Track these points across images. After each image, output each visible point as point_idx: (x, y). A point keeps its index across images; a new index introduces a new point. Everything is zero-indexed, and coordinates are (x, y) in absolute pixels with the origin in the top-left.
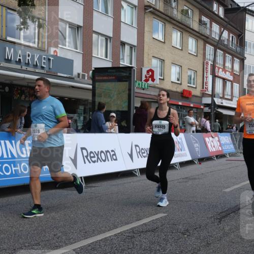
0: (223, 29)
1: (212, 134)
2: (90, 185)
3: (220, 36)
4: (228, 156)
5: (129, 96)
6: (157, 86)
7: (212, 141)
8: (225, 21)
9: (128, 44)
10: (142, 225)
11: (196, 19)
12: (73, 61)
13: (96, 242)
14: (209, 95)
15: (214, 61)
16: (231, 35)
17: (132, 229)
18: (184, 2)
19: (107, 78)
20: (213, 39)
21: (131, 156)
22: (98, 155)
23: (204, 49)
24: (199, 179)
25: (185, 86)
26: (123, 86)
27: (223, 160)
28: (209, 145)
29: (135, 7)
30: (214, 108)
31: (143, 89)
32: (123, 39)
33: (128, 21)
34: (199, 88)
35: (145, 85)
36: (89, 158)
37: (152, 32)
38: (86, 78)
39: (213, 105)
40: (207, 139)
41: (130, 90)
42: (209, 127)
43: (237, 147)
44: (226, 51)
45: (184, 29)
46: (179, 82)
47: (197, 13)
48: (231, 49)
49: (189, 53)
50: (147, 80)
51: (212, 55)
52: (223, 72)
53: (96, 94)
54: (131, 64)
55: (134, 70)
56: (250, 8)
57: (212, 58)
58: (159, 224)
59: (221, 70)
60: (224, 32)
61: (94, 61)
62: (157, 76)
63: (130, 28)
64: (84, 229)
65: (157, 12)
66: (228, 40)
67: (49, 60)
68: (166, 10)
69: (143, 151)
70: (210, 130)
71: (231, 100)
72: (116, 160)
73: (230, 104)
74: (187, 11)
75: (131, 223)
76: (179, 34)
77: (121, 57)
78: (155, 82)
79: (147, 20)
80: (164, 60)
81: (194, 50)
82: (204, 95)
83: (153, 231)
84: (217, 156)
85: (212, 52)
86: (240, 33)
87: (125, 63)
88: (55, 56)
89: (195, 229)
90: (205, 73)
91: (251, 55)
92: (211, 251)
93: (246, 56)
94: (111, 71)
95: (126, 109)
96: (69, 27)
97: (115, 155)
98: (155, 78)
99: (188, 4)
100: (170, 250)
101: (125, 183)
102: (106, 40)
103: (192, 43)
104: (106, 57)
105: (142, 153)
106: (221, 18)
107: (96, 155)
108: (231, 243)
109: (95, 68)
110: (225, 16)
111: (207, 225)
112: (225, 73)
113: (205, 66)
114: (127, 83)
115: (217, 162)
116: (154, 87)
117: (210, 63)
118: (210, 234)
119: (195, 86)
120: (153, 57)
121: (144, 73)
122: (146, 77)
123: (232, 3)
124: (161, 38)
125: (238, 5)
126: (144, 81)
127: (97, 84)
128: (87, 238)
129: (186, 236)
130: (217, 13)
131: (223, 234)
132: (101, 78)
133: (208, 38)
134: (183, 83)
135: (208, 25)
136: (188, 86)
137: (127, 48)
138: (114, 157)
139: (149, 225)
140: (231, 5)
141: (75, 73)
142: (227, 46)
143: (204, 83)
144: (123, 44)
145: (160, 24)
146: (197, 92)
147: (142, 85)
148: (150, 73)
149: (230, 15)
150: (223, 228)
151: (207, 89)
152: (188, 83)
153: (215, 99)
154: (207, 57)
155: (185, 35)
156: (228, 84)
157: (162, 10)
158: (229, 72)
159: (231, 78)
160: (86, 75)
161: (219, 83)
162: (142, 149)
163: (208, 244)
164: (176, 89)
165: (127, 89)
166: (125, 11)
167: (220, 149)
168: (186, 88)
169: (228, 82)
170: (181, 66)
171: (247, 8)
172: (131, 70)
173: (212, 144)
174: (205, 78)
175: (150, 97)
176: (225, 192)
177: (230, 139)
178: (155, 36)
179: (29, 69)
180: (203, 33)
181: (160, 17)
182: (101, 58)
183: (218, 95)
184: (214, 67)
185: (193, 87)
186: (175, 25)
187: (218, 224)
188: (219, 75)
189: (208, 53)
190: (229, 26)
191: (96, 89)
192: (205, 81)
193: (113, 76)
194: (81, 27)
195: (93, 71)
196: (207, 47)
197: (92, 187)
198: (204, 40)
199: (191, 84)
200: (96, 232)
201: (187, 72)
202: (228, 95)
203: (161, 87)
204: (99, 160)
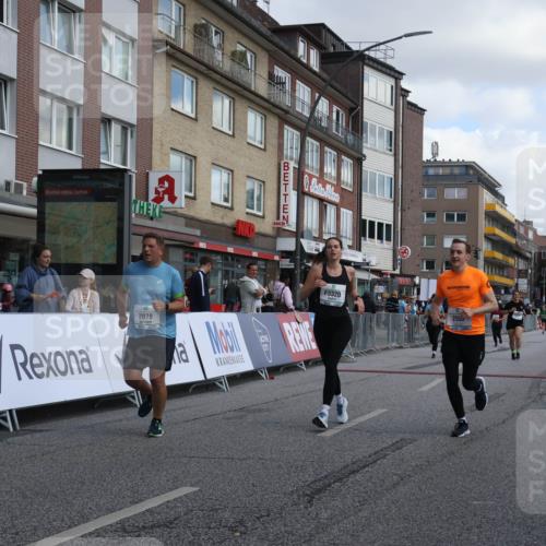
0: (317, 95)
1: (298, 314)
2: (31, 427)
3: (313, 109)
5: (120, 232)
6: (180, 211)
7: (297, 331)
8: (323, 80)
9: (118, 121)
10: (144, 513)
11: (263, 71)
14: (290, 233)
15: (301, 161)
16: (335, 108)
17: (122, 522)
18: (237, 36)
19: (70, 193)
20: (299, 116)
23: (281, 136)
24: (268, 410)
25: (240, 213)
26: (106, 210)
28: (291, 339)
29: (133, 40)
30: (301, 260)
31: (152, 219)
32: (108, 110)
33: (117, 71)
34: (271, 218)
35: (154, 210)
36: (28, 367)
37: (169, 98)
38: (25, 193)
39: (298, 255)
40: (286, 326)
41: (121, 219)
42: (290, 301)
44: (325, 140)
45: (239, 92)
46: (229, 205)
47: (264, 59)
48: (335, 138)
49: (249, 144)
50: (158, 200)
51: (296, 149)
52: (320, 185)
53: (47, 228)
54: (124, 163)
55: (130, 176)
56: (372, 54)
57: (296, 154)
58: (182, 510)
59: (314, 180)
60: (320, 102)
61: (41, 152)
62: (181, 191)
63: (123, 86)
64: (14, 526)
65: (179, 55)
66: (330, 118)
68: (199, 51)
70: (292, 307)
72: (90, 371)
74: (243, 55)
75: (120, 509)
76: (227, 102)
77: (103, 149)
78: (177, 204)
80: (195, 157)
81: (258, 137)
82: (280, 232)
83: (168, 524)
84: (307, 362)
85: (296, 143)
86: (353, 106)
87: (111, 160)
89: (258, 519)
90: (283, 187)
91: (376, 151)
93: (365, 152)
94: (79, 177)
95: (112, 260)
97: (88, 360)
98: (176, 194)
99: (244, 41)
101: (108, 422)
102: (70, 109)
103: (254, 122)
104: (70, 147)
106: (314, 73)
107: (44, 362)
109: (44, 171)
110: (321, 68)
111: (283, 508)
112: (324, 187)
113: (282, 172)
114: (115, 204)
115: (306, 374)
116: (175, 214)
117: (293, 165)
118: (289, 529)
119: (261, 214)
120: (172, 149)
121: (153, 183)
122: (157, 192)
123: (336, 42)
124: (188, 109)
125: (347, 47)
126: (154, 200)
127: (49, 206)
129: (238, 534)
130: (305, 61)
131: (317, 527)
132: (57, 193)
133: (287, 112)
134: (235, 206)
135: (288, 86)
136: (247, 213)
137: (115, 129)
138: (85, 365)
139: (159, 514)
140: (334, 47)
142: (326, 131)
143: (280, 208)
144: (107, 121)
145: (186, 80)
146: (265, 227)
147: (148, 209)
148: (166, 185)
149: (332, 66)
150: (317, 514)
151: (286, 219)
152: (248, 207)
153: (304, 242)
154: (285, 152)
155: (241, 104)
156: (331, 210)
157: (190, 50)
158: (332, 185)
159: (336, 198)
160: (25, 185)
161: (311, 208)
164: (222, 218)
165: (115, 218)
166: (111, 49)
167: (314, 347)
168: (244, 218)
169: (329, 206)
170: (232, 171)
171: (367, 53)
172: (123, 177)
173: (297, 335)
174: (282, 197)
175: (165, 234)
176: (324, 438)
178: (177, 106)
180: (277, 103)
181: (187, 65)
182: (58, 150)
183: (310, 232)
184: (300, 173)
185: (258, 216)
186: (218, 83)
187: (306, 508)
188: (312, 191)
189: (287, 144)
190: (329, 87)
191: (46, 216)
192: (282, 203)
193: (84, 189)
194: (12, 80)
195: (39, 176)
196: (285, 132)
197: (35, 431)
198: (280, 117)
199: (253, 208)
200: (40, 532)
201: (245, 184)
202: (329, 233)
203: (191, 214)
204: (51, 373)
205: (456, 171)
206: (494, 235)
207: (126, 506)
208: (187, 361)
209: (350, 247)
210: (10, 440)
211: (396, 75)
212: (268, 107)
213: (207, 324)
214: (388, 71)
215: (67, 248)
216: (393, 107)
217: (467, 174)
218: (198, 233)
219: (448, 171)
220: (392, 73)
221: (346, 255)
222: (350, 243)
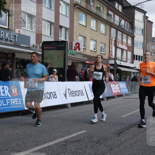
0: (121, 19)
1: (115, 82)
3: (120, 23)
4: (124, 96)
5: (65, 59)
6: (81, 53)
7: (115, 87)
8: (123, 14)
9: (64, 27)
10: (72, 138)
11: (105, 12)
12: (30, 37)
13: (43, 148)
14: (113, 59)
15: (116, 38)
16: (126, 22)
17: (66, 140)
18: (98, 2)
19: (51, 48)
20: (116, 25)
21: (65, 95)
22: (45, 95)
23: (110, 31)
24: (107, 109)
25: (99, 53)
26: (61, 52)
27: (121, 98)
28: (113, 89)
29: (68, 4)
30: (116, 66)
31: (73, 55)
32: (61, 24)
33: (64, 13)
34: (107, 54)
35: (74, 52)
37: (78, 20)
38: (38, 48)
39: (115, 65)
40: (112, 85)
41: (65, 55)
42: (113, 78)
43: (130, 90)
44: (123, 32)
45: (98, 18)
46: (95, 51)
47: (106, 9)
48: (126, 31)
49: (101, 33)
50: (75, 49)
53: (44, 57)
54: (66, 39)
55: (68, 43)
56: (137, 6)
57: (115, 36)
58: (82, 137)
59: (120, 43)
60: (122, 21)
61: (43, 37)
62: (82, 47)
63: (65, 18)
64: (36, 140)
65: (81, 8)
66: (124, 25)
67: (15, 36)
68: (87, 7)
69: (73, 93)
70: (113, 80)
71: (126, 62)
72: (56, 98)
73: (126, 64)
74: (100, 8)
75: (65, 136)
76: (95, 21)
77: (60, 35)
78: (80, 51)
79: (75, 12)
80: (86, 37)
81: (104, 31)
82: (110, 58)
83: (78, 141)
84: (117, 96)
85: (115, 33)
86: (131, 21)
87: (62, 38)
88: (19, 34)
89: (104, 140)
90: (111, 45)
91: (138, 35)
92: (113, 153)
93: (135, 35)
94: (53, 43)
95: (62, 67)
96: (28, 16)
97: (55, 95)
98: (80, 48)
99: (100, 4)
100: (88, 153)
101: (62, 112)
102: (51, 24)
103: (103, 27)
104: (51, 35)
105: (72, 94)
106: (120, 12)
108: (125, 148)
109: (44, 42)
110: (122, 11)
111: (111, 137)
112: (123, 45)
113: (111, 41)
114: (64, 51)
115: (117, 99)
116: (80, 54)
117: (114, 39)
118: (113, 143)
119: (104, 53)
120: (79, 35)
121: (74, 45)
122: (75, 47)
123: (127, 3)
124: (84, 24)
125: (130, 5)
126: (74, 50)
127: (45, 51)
128: (38, 146)
129: (98, 144)
130: (118, 9)
131: (121, 143)
132: (47, 48)
133: (112, 24)
134: (97, 51)
135: (113, 16)
136: (101, 53)
137: (63, 29)
138: (55, 96)
139: (76, 138)
140: (126, 4)
141: (31, 44)
142: (123, 29)
143: (110, 52)
144: (61, 27)
145: (83, 15)
146: (106, 57)
147: (72, 52)
148: (78, 45)
149: (125, 10)
150: (121, 139)
151: (112, 55)
152: (101, 51)
153: (117, 61)
154: (112, 35)
155: (99, 22)
156: (125, 52)
157: (84, 7)
158: (125, 45)
159: (126, 48)
160: (38, 45)
161: (119, 51)
162: (72, 91)
163: (112, 149)
164: (93, 55)
165: (63, 54)
166: (62, 7)
167: (120, 91)
169: (124, 51)
170: (96, 41)
171: (136, 6)
172: (65, 43)
173: (115, 88)
174: (111, 49)
175: (77, 59)
176: (123, 118)
177: (125, 85)
178: (81, 23)
179: (2, 42)
180: (109, 21)
181: (84, 11)
182: (48, 36)
183: (119, 58)
184: (116, 42)
185: (104, 54)
186: (92, 16)
187: (118, 137)
188: (119, 46)
189: (112, 33)
190: (125, 17)
191: (44, 54)
192: (111, 50)
193: (54, 47)
194: (35, 16)
195: (42, 43)
196: (112, 29)
198: (110, 25)
200: (43, 142)
201: (100, 45)
202: (124, 59)
203: (84, 53)
204: (46, 98)
207: (67, 136)
208: (83, 95)
209: (130, 63)
211: (145, 12)
212: (107, 23)
213: (89, 85)
214: (142, 11)
215: (50, 63)
216: (143, 22)
218: (86, 59)
220: (143, 12)
221: (129, 65)
222: (130, 61)
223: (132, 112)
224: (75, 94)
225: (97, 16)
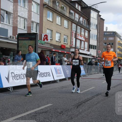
0: (80, 16)
2: (16, 91)
3: (79, 20)
4: (82, 76)
6: (49, 43)
8: (82, 13)
9: (35, 22)
10: (40, 110)
11: (68, 11)
12: (8, 30)
13: (18, 118)
14: (73, 48)
15: (76, 31)
16: (84, 19)
17: (36, 112)
18: (62, 3)
19: (25, 38)
20: (76, 21)
22: (19, 76)
23: (72, 26)
24: (68, 87)
25: (62, 43)
26: (32, 42)
29: (39, 4)
31: (42, 44)
32: (33, 19)
33: (35, 11)
34: (69, 44)
35: (43, 42)
36: (15, 77)
37: (46, 17)
38: (14, 38)
41: (36, 44)
43: (86, 72)
44: (82, 27)
45: (62, 16)
46: (60, 41)
47: (68, 8)
48: (84, 26)
49: (64, 27)
50: (44, 40)
51: (75, 28)
52: (80, 37)
53: (19, 46)
54: (37, 32)
55: (38, 35)
56: (93, 7)
57: (75, 30)
58: (49, 109)
59: (79, 36)
60: (81, 18)
61: (18, 30)
62: (49, 38)
63: (36, 15)
64: (12, 112)
65: (49, 7)
66: (83, 22)
68: (54, 6)
69: (42, 74)
71: (84, 50)
73: (84, 52)
74: (64, 7)
75: (35, 109)
76: (60, 18)
77: (32, 29)
78: (48, 41)
79: (44, 11)
80: (52, 31)
81: (67, 26)
82: (71, 47)
83: (46, 112)
85: (75, 27)
86: (88, 19)
87: (34, 31)
89: (66, 111)
90: (72, 37)
91: (93, 29)
93: (91, 29)
94: (27, 35)
96: (6, 13)
98: (48, 39)
99: (64, 4)
102: (25, 20)
103: (66, 22)
104: (25, 28)
105: (41, 75)
106: (79, 11)
108: (82, 118)
109: (19, 34)
110: (81, 10)
111: (71, 109)
112: (81, 37)
113: (72, 34)
114: (34, 41)
116: (48, 43)
117: (74, 32)
118: (73, 113)
119: (67, 43)
120: (47, 29)
121: (43, 36)
122: (44, 38)
124: (51, 20)
125: (87, 5)
126: (43, 40)
127: (20, 41)
128: (13, 117)
129: (61, 114)
130: (77, 9)
131: (79, 113)
132: (21, 38)
133: (73, 20)
135: (73, 14)
136: (64, 43)
137: (35, 24)
139: (44, 110)
140: (84, 5)
141: (9, 36)
142: (82, 24)
144: (33, 22)
145: (50, 13)
146: (68, 46)
147: (42, 42)
148: (46, 37)
149: (84, 10)
150: (79, 110)
151: (73, 44)
152: (64, 42)
154: (73, 29)
155: (63, 18)
156: (83, 42)
157: (51, 6)
158: (83, 37)
159: (84, 40)
160: (14, 37)
161: (78, 42)
162: (41, 73)
163: (72, 118)
164: (58, 44)
165: (34, 44)
166: (34, 6)
168: (63, 44)
169: (82, 42)
170: (61, 34)
171: (91, 7)
172: (36, 35)
174: (72, 40)
175: (45, 48)
177: (83, 68)
178: (48, 19)
180: (71, 18)
181: (51, 10)
182: (22, 29)
183: (78, 47)
184: (76, 34)
185: (66, 44)
186: (58, 14)
187: (77, 109)
190: (83, 15)
191: (19, 44)
192: (72, 41)
193: (27, 38)
194: (12, 13)
195: (18, 35)
197: (17, 91)
198: (71, 21)
199: (65, 42)
200: (17, 114)
201: (63, 37)
202: (82, 47)
203: (51, 43)
204: (20, 79)
205: (111, 34)
206: (120, 48)
207: (37, 108)
208: (50, 76)
209: (87, 51)
210: (11, 93)
211: (98, 12)
212: (69, 19)
213: (55, 68)
214: (96, 11)
215: (24, 51)
216: (97, 19)
217: (114, 34)
218: (53, 47)
219: (109, 34)
221: (86, 52)
222: (87, 50)
223: (88, 89)
224: (44, 75)
225: (61, 14)
